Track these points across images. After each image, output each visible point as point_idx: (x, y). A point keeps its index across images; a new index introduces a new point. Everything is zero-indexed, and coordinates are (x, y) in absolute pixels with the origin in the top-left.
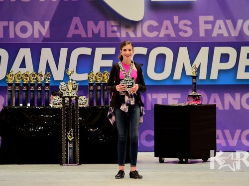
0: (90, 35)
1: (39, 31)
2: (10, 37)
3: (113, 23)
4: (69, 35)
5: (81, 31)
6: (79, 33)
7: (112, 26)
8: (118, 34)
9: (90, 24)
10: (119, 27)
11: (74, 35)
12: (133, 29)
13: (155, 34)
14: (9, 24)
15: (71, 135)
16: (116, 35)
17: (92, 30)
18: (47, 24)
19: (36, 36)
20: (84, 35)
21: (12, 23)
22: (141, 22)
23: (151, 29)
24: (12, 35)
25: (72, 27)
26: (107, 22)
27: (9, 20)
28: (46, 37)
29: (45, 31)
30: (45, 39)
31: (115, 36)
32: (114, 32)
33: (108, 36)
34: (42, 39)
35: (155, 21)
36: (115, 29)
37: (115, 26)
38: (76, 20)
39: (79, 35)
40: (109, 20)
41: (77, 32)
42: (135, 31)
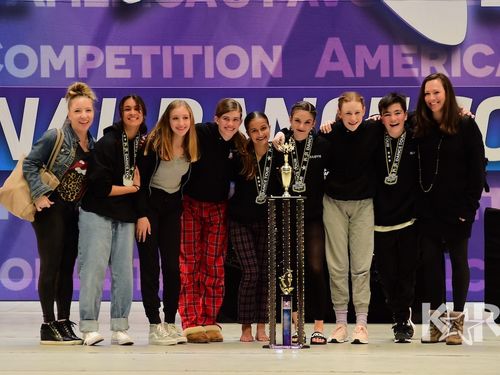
0: (360, 73)
1: (263, 66)
2: (207, 76)
3: (405, 50)
4: (320, 73)
5: (343, 66)
6: (339, 69)
7: (404, 55)
8: (415, 72)
9: (361, 51)
10: (417, 57)
11: (329, 73)
12: (444, 62)
13: (487, 71)
14: (203, 51)
15: (286, 282)
16: (412, 72)
17: (365, 63)
18: (278, 50)
19: (257, 73)
20: (348, 73)
21: (209, 49)
22: (461, 47)
23: (480, 60)
24: (209, 73)
25: (326, 57)
26: (394, 47)
27: (204, 44)
28: (276, 76)
29: (273, 65)
30: (273, 81)
31: (409, 76)
32: (406, 66)
33: (395, 75)
34: (266, 81)
35: (487, 44)
36: (410, 60)
37: (410, 55)
38: (334, 44)
39: (340, 73)
40: (398, 43)
41: (335, 67)
42: (448, 65)
